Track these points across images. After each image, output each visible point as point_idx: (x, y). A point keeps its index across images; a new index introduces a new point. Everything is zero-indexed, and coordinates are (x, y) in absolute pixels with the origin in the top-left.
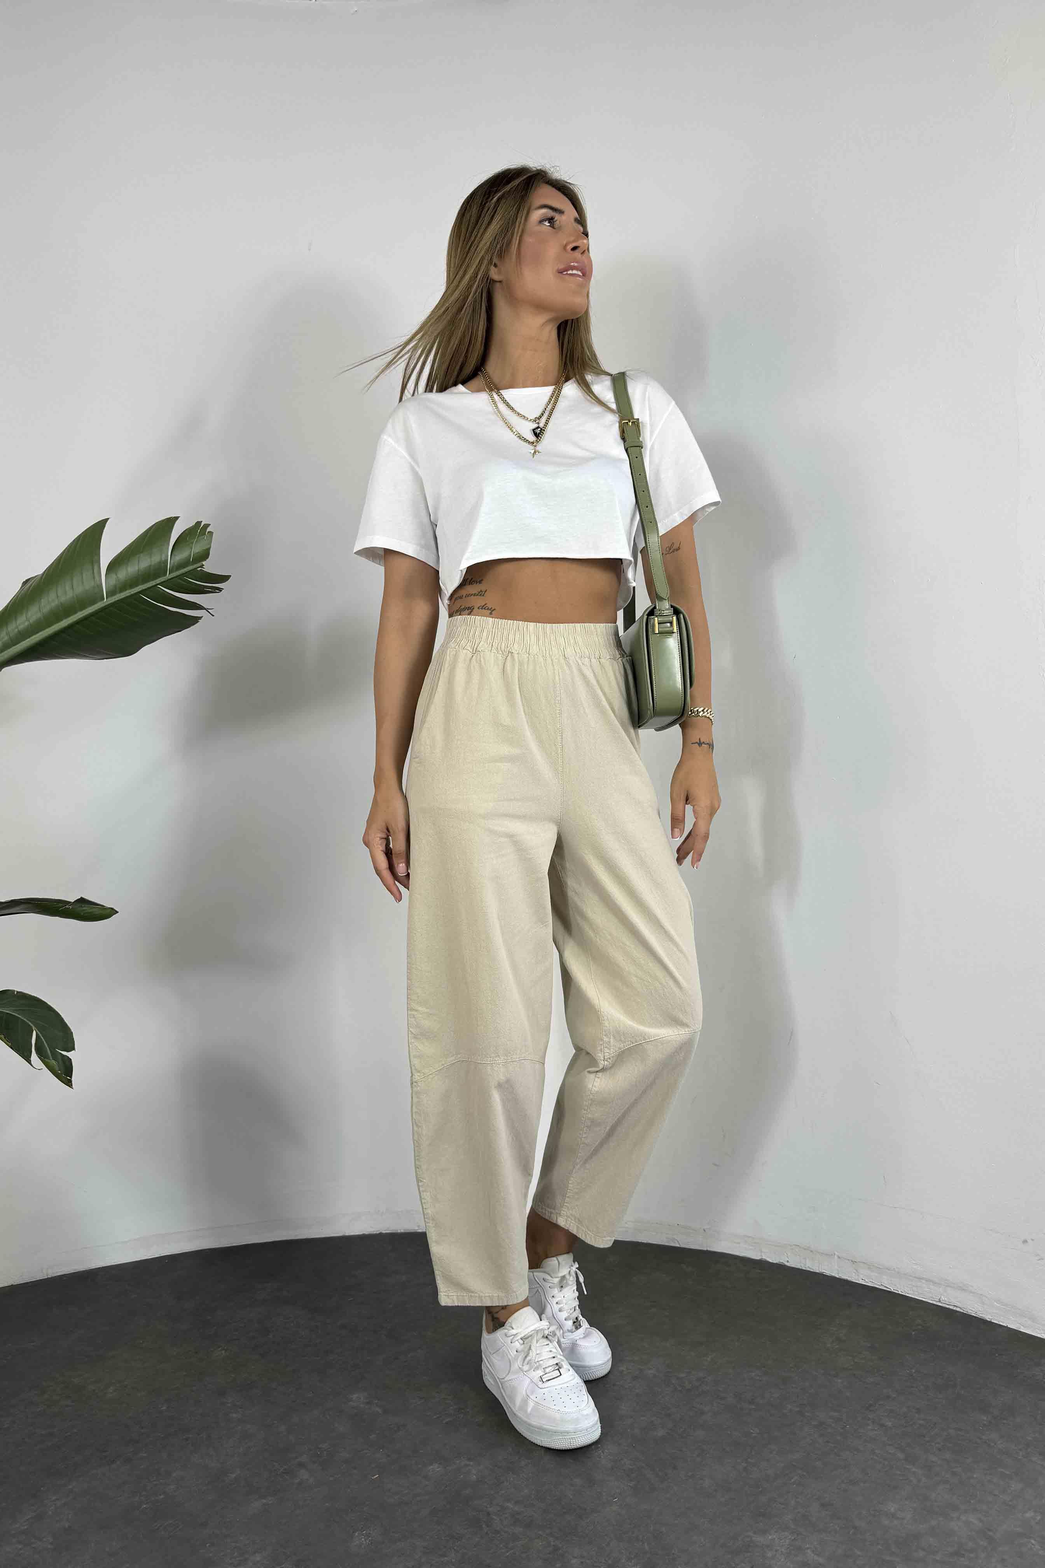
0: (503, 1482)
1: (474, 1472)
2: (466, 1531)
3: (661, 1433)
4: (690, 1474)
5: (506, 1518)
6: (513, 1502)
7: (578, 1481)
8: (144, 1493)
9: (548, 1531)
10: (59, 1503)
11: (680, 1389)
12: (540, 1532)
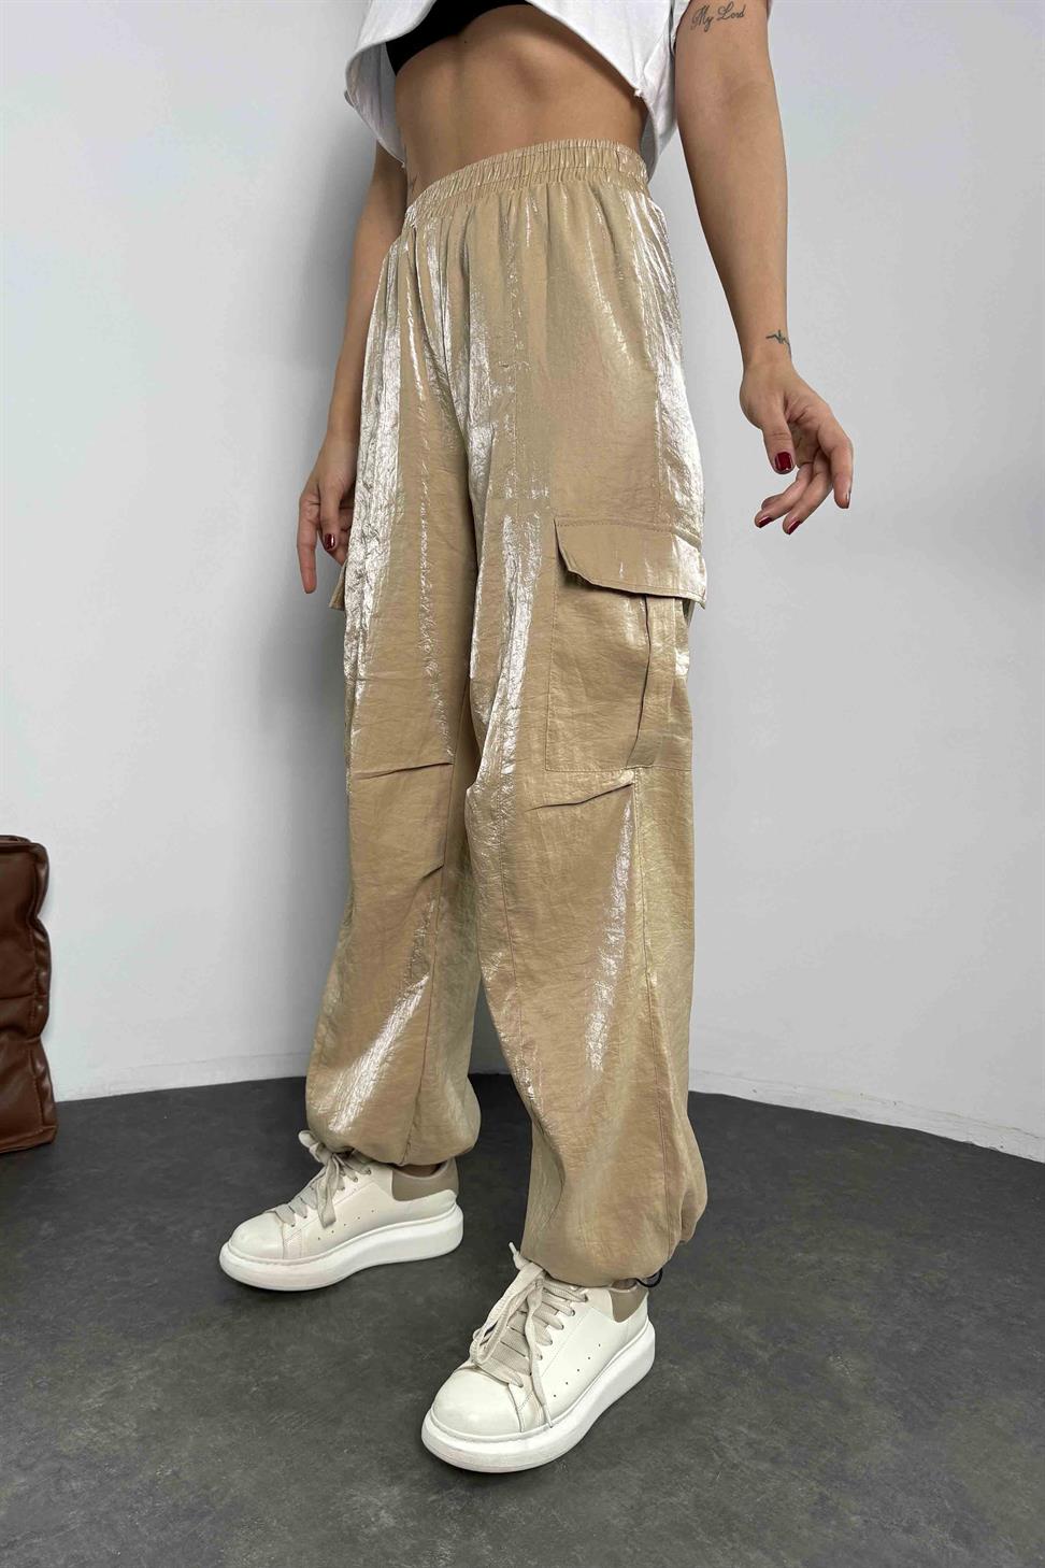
0: (725, 1397)
1: (681, 1379)
2: (692, 1461)
3: (914, 1348)
4: (973, 1407)
5: (742, 1447)
6: (746, 1424)
7: (825, 1403)
8: (251, 1371)
9: (804, 1471)
10: (141, 1375)
11: (920, 1291)
12: (796, 1473)
